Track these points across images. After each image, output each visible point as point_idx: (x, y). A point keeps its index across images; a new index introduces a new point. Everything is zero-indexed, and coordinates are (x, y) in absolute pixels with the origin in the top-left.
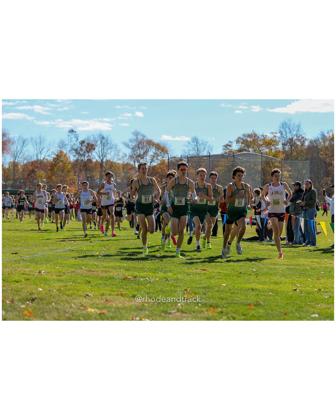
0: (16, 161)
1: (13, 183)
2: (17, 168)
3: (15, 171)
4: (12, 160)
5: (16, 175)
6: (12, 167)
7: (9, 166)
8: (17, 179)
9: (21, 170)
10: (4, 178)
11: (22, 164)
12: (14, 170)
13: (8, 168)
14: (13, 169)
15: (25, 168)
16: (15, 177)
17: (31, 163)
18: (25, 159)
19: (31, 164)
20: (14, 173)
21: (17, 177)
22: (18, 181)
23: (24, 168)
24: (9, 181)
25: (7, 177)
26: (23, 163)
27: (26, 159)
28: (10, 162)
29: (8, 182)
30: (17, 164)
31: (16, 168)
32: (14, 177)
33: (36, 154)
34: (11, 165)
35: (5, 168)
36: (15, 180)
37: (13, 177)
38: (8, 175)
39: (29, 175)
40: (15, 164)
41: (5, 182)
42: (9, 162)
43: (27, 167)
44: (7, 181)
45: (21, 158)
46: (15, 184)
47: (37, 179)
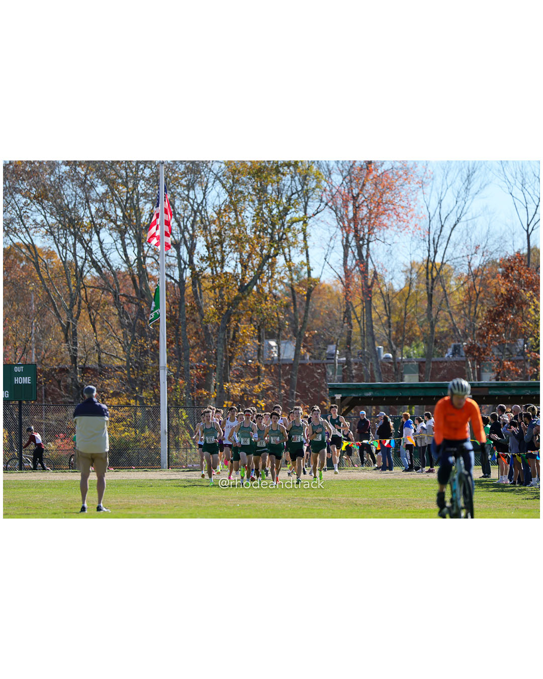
0: (438, 260)
1: (428, 355)
2: (443, 287)
3: (435, 301)
4: (420, 256)
5: (437, 320)
6: (423, 286)
7: (410, 282)
8: (444, 335)
9: (458, 298)
10: (389, 335)
11: (464, 270)
12: (430, 296)
13: (401, 290)
14: (424, 294)
15: (477, 288)
16: (436, 329)
17: (500, 266)
18: (477, 247)
19: (500, 270)
20: (430, 308)
21: (442, 327)
22: (447, 347)
23: (472, 288)
24: (410, 345)
25: (400, 329)
26: (470, 267)
27: (480, 251)
28: (413, 264)
29: (407, 348)
30: (442, 273)
31: (438, 288)
32: (432, 327)
33: (526, 228)
34: (414, 276)
35: (391, 289)
36: (434, 341)
37: (427, 328)
38: (404, 320)
39: (495, 316)
40: (435, 274)
41: (394, 353)
42: (409, 267)
43: (483, 283)
44: (400, 344)
45: (460, 247)
46: (435, 358)
47: (531, 336)
